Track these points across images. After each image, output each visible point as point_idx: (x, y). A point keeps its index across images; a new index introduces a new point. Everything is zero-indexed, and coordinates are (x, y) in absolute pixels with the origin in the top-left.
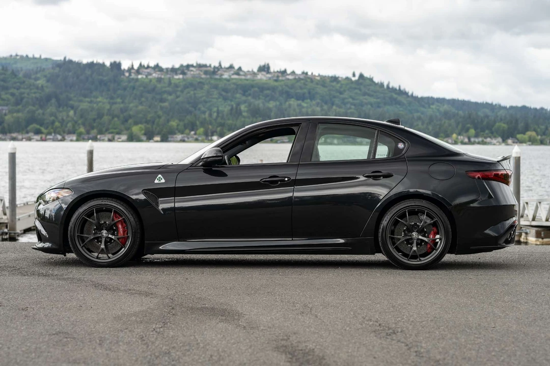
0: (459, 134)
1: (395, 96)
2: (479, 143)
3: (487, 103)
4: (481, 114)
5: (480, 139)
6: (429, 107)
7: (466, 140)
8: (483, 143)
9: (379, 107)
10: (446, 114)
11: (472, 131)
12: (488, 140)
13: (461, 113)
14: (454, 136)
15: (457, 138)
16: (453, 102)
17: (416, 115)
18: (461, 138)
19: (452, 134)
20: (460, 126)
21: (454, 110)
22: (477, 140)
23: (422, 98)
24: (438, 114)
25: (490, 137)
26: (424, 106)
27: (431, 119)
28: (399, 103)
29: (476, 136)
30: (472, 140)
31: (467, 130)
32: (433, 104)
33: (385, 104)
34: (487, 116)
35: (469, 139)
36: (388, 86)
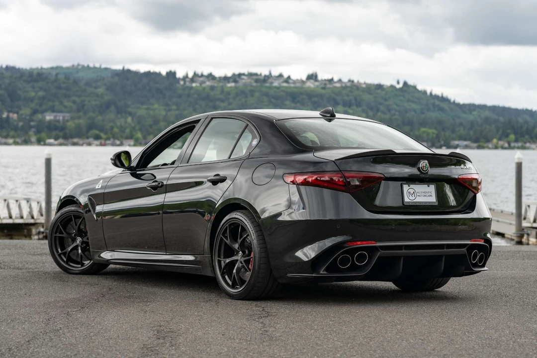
0: (500, 139)
1: (437, 103)
2: (518, 148)
3: (527, 110)
4: (520, 120)
5: (520, 144)
6: (471, 113)
7: (506, 145)
8: (523, 148)
9: (422, 113)
10: (487, 120)
11: (512, 137)
12: (528, 145)
13: (502, 119)
14: (495, 141)
15: (497, 143)
16: (494, 109)
17: (458, 121)
18: (501, 143)
19: (492, 139)
20: (500, 132)
21: (495, 117)
22: (516, 145)
23: (464, 105)
24: (479, 120)
25: (529, 142)
26: (465, 113)
27: (472, 124)
28: (441, 109)
29: (516, 141)
30: (512, 145)
31: (507, 136)
32: (474, 110)
33: (429, 110)
34: (526, 122)
35: (509, 143)
36: (431, 94)
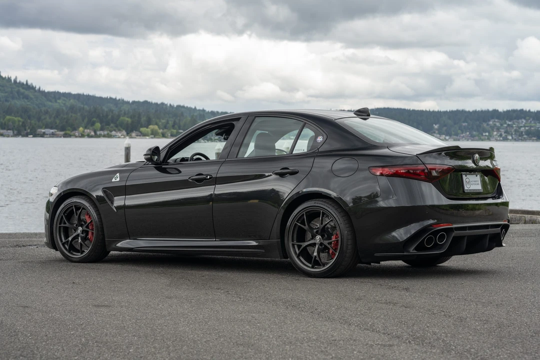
0: (86, 128)
1: (22, 90)
2: (104, 136)
3: (111, 98)
4: (105, 109)
5: (106, 133)
6: (56, 102)
7: (93, 133)
8: (109, 136)
9: (6, 101)
10: (72, 109)
11: (98, 125)
12: (113, 133)
13: (86, 107)
14: (81, 129)
15: (84, 132)
16: (78, 97)
17: (43, 109)
18: (87, 131)
19: (79, 128)
20: (86, 120)
21: (79, 105)
22: (102, 133)
23: (49, 93)
24: (64, 108)
25: (115, 130)
26: (51, 101)
27: (58, 113)
28: (27, 97)
29: (102, 129)
30: (98, 133)
31: (93, 124)
32: (59, 99)
33: (13, 98)
34: (111, 111)
35: (95, 132)
36: (15, 81)
